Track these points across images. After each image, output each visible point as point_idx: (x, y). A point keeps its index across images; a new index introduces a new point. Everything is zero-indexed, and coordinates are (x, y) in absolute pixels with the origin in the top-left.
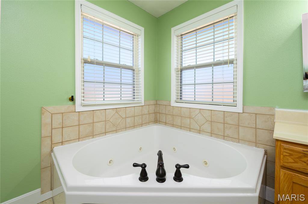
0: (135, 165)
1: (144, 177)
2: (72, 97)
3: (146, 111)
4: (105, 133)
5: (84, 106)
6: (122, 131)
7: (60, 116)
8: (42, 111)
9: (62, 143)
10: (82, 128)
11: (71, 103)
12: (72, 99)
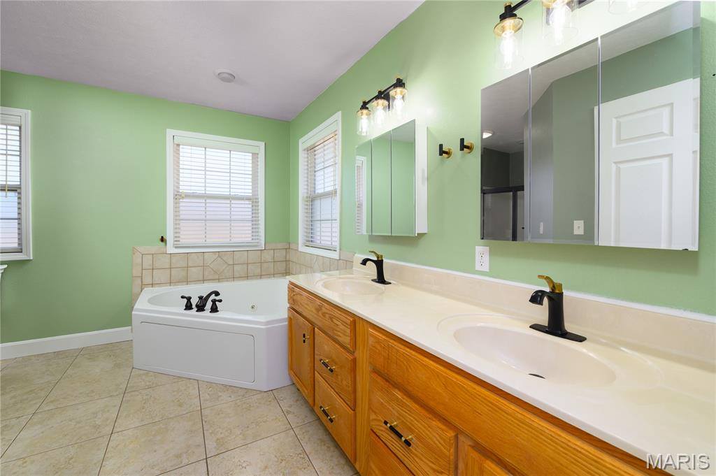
0: (183, 297)
1: (189, 307)
2: (162, 237)
3: (268, 256)
4: (204, 281)
5: (176, 247)
6: (227, 281)
7: (150, 257)
8: (134, 250)
9: (152, 285)
10: (174, 271)
11: (163, 244)
12: (162, 239)
